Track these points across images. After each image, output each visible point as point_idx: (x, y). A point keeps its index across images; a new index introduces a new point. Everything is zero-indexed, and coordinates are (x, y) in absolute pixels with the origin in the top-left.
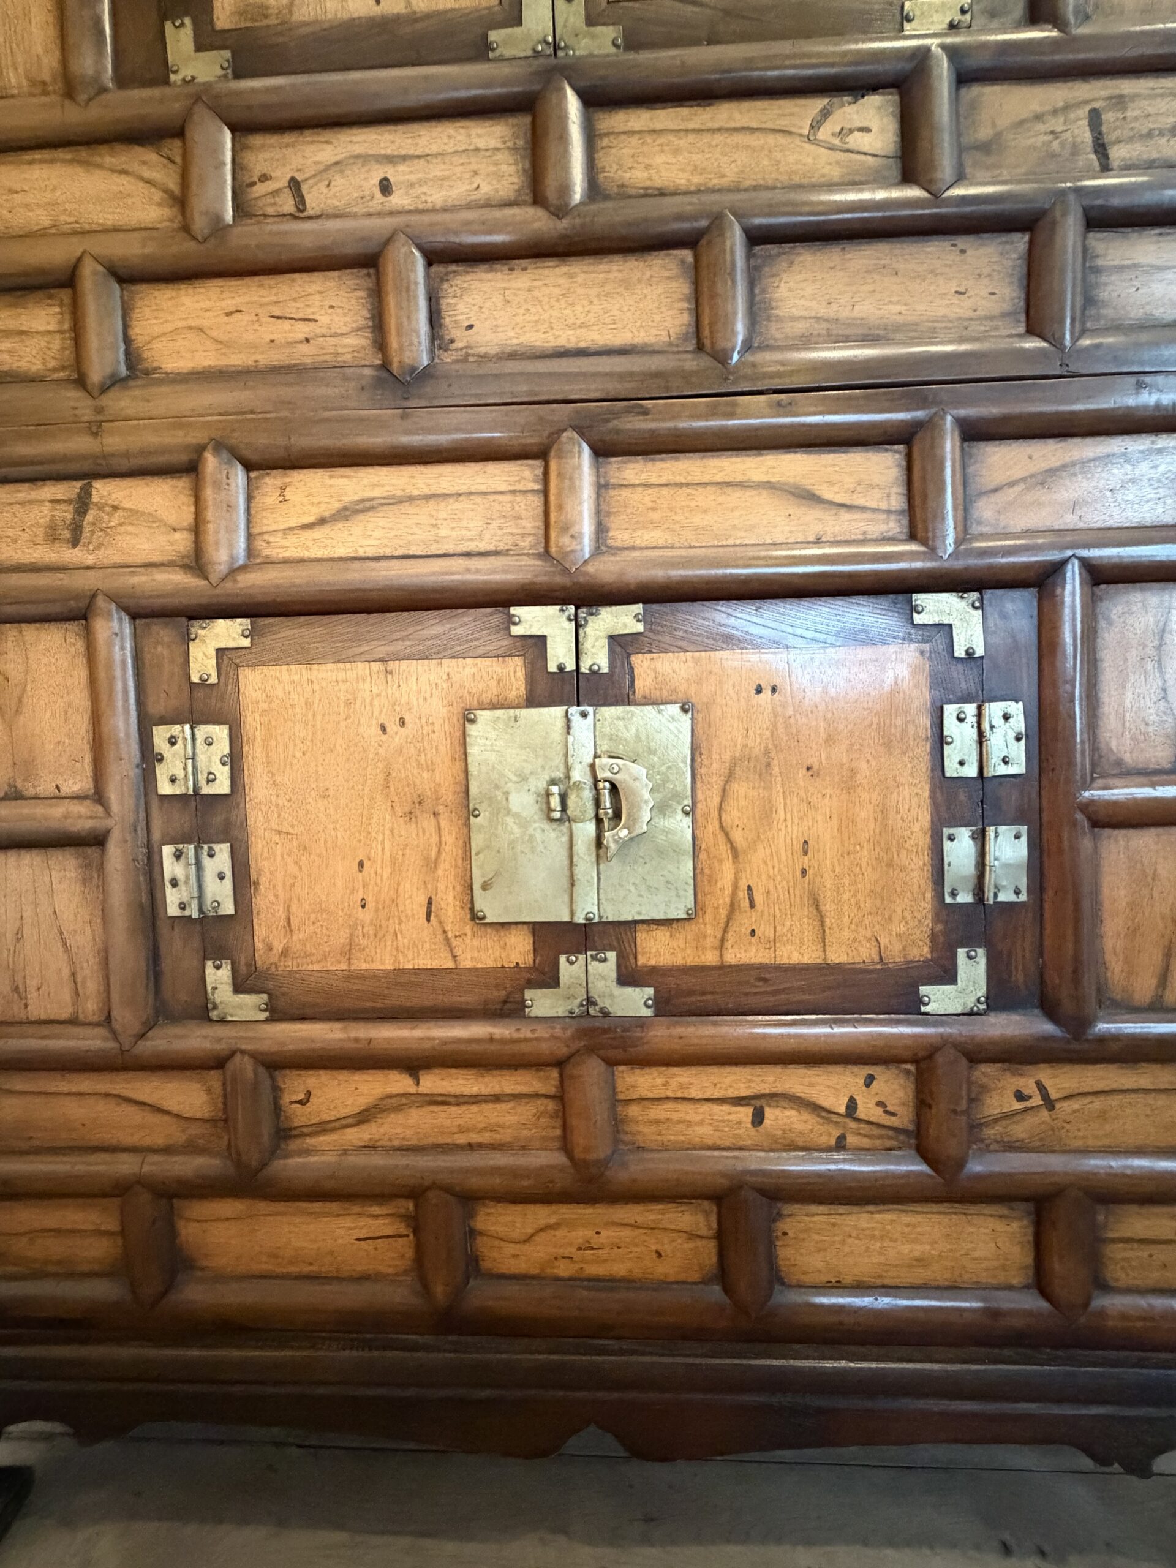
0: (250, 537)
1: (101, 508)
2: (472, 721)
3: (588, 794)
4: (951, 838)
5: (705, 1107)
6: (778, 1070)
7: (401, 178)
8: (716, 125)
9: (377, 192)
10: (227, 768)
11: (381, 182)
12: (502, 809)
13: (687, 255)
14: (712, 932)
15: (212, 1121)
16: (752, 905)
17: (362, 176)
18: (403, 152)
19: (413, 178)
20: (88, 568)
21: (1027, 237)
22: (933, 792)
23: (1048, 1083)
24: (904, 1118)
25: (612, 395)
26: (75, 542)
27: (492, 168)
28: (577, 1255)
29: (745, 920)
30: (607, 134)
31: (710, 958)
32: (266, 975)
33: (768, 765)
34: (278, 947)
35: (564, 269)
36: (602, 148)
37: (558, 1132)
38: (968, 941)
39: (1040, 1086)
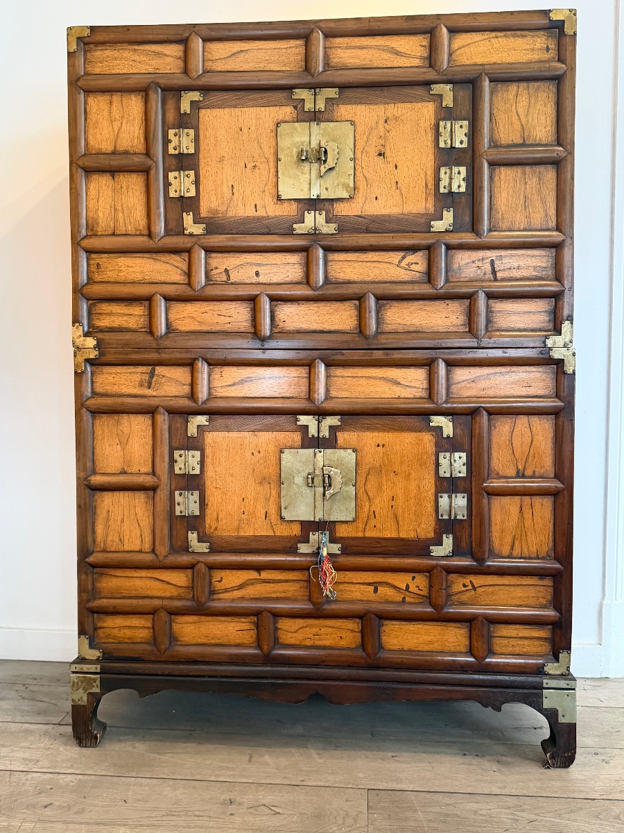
0: (210, 388)
1: (158, 376)
2: (283, 453)
3: (321, 478)
4: (441, 497)
5: (357, 586)
6: (382, 574)
7: (263, 271)
8: (367, 260)
9: (255, 277)
10: (199, 466)
11: (256, 272)
12: (292, 482)
13: (357, 302)
14: (361, 526)
15: (187, 587)
16: (375, 517)
17: (250, 270)
18: (264, 262)
19: (266, 271)
20: (154, 396)
21: (469, 300)
22: (435, 481)
23: (474, 581)
24: (425, 592)
25: (331, 348)
26: (149, 388)
27: (293, 270)
28: (313, 637)
29: (372, 522)
30: (331, 261)
31: (360, 535)
32: (210, 537)
33: (381, 471)
34: (213, 527)
35: (315, 305)
36: (329, 265)
37: (308, 594)
38: (447, 533)
39: (471, 582)
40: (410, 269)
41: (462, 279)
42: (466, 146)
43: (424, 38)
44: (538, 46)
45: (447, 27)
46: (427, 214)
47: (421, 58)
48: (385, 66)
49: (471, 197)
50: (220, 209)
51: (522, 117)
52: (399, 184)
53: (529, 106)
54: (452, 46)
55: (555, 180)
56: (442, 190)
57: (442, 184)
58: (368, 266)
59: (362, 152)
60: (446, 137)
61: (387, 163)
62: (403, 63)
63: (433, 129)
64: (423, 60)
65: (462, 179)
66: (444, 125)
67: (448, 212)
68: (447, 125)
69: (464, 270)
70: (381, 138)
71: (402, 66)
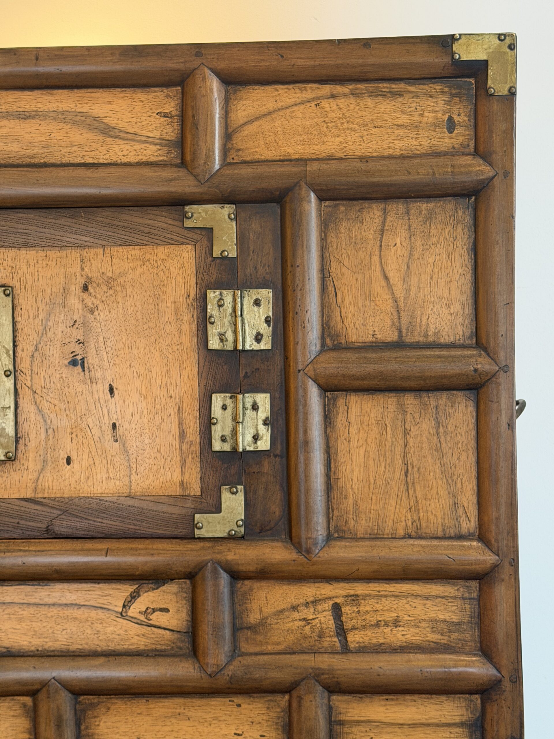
8: (51, 601)
13: (28, 700)
21: (287, 698)
40: (151, 622)
41: (270, 647)
42: (269, 347)
43: (168, 96)
44: (429, 117)
45: (218, 74)
46: (184, 497)
47: (162, 142)
48: (79, 160)
49: (284, 460)
51: (396, 281)
52: (120, 430)
53: (411, 255)
54: (232, 115)
55: (472, 427)
56: (217, 446)
57: (217, 431)
58: (52, 617)
59: (33, 356)
60: (222, 327)
61: (92, 382)
62: (121, 154)
63: (194, 309)
64: (165, 148)
65: (260, 422)
66: (217, 299)
67: (233, 493)
68: (225, 298)
69: (274, 626)
70: (76, 326)
71: (119, 161)
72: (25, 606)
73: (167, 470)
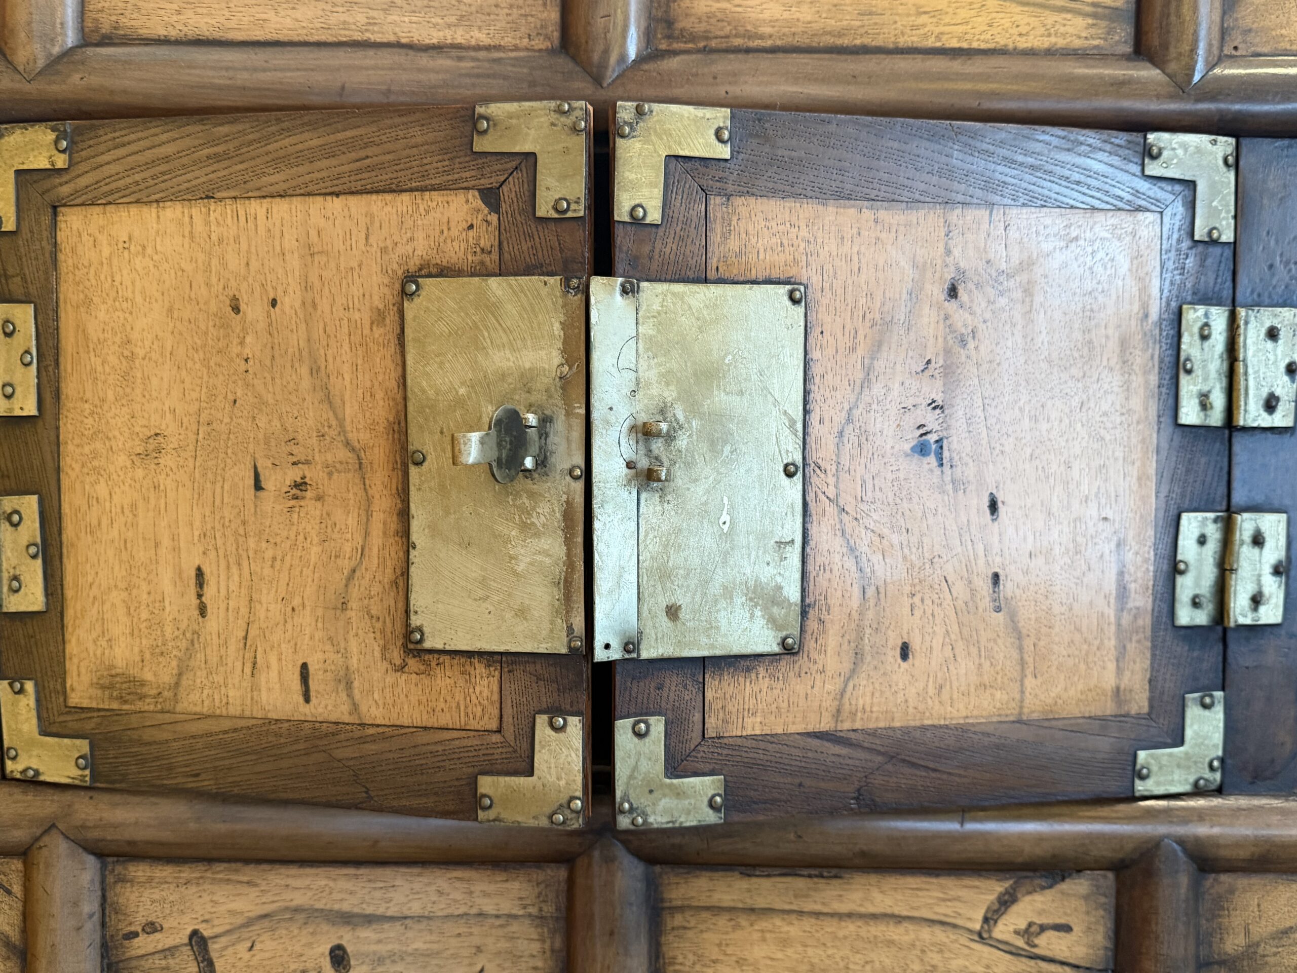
7: (365, 948)
8: (843, 908)
9: (330, 969)
11: (332, 951)
17: (304, 941)
18: (369, 910)
19: (383, 949)
27: (503, 945)
30: (681, 909)
36: (673, 929)
40: (1035, 950)
46: (1121, 718)
47: (1097, 11)
48: (931, 43)
50: (148, 676)
52: (1008, 587)
56: (1185, 616)
57: (1186, 587)
58: (845, 938)
59: (841, 434)
60: (1206, 379)
61: (955, 490)
62: (1015, 31)
63: (1155, 343)
64: (1104, 23)
65: (1267, 569)
66: (1199, 324)
67: (1205, 707)
68: (1212, 324)
69: (1271, 960)
70: (930, 372)
71: (1011, 46)
72: (794, 916)
73: (1092, 665)
